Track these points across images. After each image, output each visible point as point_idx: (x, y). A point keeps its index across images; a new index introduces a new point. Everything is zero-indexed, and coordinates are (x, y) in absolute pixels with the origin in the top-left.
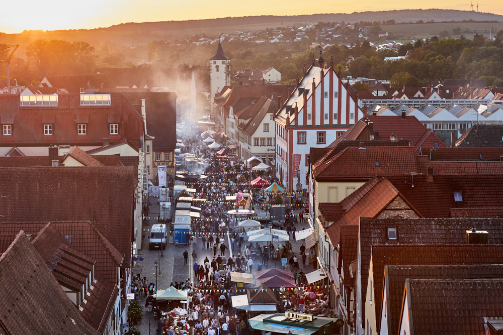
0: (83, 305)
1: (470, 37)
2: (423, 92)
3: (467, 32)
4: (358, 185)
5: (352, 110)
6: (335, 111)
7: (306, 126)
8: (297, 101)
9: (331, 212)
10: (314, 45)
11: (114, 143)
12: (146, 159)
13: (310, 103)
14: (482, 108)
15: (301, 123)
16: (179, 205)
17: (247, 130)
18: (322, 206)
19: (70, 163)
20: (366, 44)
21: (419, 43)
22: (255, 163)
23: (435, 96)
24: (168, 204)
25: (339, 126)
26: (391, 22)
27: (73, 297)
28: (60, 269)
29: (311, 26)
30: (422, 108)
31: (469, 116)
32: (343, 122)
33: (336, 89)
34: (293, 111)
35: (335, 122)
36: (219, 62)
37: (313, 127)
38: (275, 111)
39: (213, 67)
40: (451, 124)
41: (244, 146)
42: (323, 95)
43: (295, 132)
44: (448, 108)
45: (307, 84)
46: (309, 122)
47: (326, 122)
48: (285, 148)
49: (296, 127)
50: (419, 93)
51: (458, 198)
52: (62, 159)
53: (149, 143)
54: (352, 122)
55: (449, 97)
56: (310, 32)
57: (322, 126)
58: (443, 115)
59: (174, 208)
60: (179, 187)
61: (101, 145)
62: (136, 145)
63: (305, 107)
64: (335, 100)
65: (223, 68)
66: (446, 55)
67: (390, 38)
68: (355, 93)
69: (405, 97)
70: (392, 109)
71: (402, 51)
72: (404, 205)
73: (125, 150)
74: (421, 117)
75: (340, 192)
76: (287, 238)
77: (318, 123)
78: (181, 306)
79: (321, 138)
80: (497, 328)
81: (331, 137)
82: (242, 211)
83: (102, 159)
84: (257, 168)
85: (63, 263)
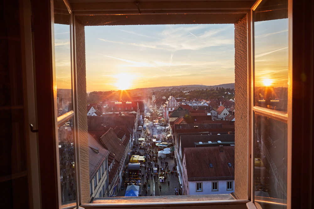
0: (123, 141)
1: (201, 90)
2: (192, 100)
3: (201, 89)
4: (177, 118)
5: (177, 104)
6: (174, 104)
7: (168, 107)
8: (167, 102)
9: (172, 123)
10: (172, 92)
11: (132, 111)
12: (138, 114)
13: (169, 103)
14: (202, 103)
15: (168, 106)
16: (144, 122)
17: (158, 108)
18: (170, 122)
19: (123, 115)
20: (182, 91)
21: (192, 91)
22: (160, 114)
23: (194, 101)
24: (142, 122)
25: (175, 107)
26: (187, 87)
27: (121, 140)
28: (118, 135)
29: (172, 88)
30: (191, 103)
31: (199, 105)
32: (176, 106)
33: (174, 100)
34: (166, 104)
35: (174, 106)
36: (154, 95)
37: (170, 107)
38: (163, 104)
39: (153, 96)
40: (196, 106)
41: (158, 111)
42: (172, 101)
43: (167, 108)
44: (196, 103)
45: (169, 99)
46: (169, 106)
47: (172, 106)
48: (165, 111)
49: (167, 107)
50: (191, 100)
51: (196, 120)
52: (121, 114)
53: (139, 111)
54: (177, 106)
55: (197, 101)
56: (172, 89)
57: (172, 107)
58: (195, 104)
59: (144, 123)
60: (145, 119)
61: (130, 111)
62: (136, 111)
63: (168, 103)
64: (174, 102)
65: (154, 96)
66: (196, 93)
67: (186, 90)
68: (178, 101)
69: (188, 101)
70: (185, 104)
71: (189, 93)
72: (185, 122)
73: (134, 112)
74: (190, 105)
75: (174, 119)
76: (164, 128)
77: (171, 106)
78: (144, 141)
79: (171, 109)
80: (197, 144)
81: (173, 109)
82: (156, 123)
83: (129, 114)
84: (160, 115)
85: (119, 133)
